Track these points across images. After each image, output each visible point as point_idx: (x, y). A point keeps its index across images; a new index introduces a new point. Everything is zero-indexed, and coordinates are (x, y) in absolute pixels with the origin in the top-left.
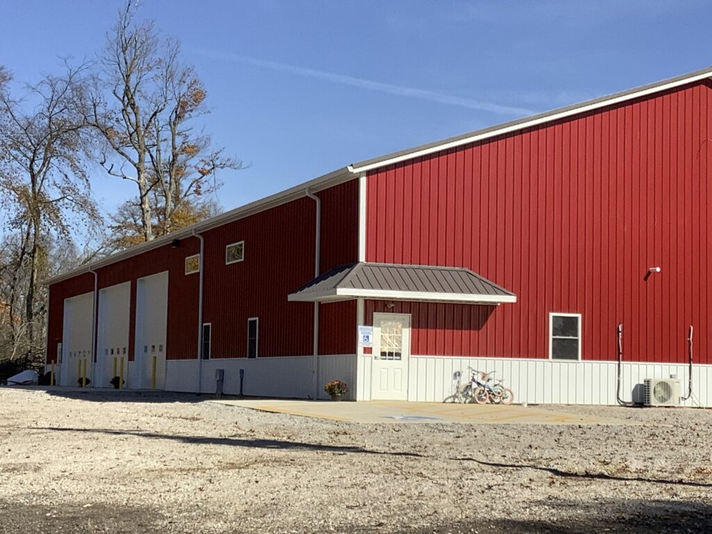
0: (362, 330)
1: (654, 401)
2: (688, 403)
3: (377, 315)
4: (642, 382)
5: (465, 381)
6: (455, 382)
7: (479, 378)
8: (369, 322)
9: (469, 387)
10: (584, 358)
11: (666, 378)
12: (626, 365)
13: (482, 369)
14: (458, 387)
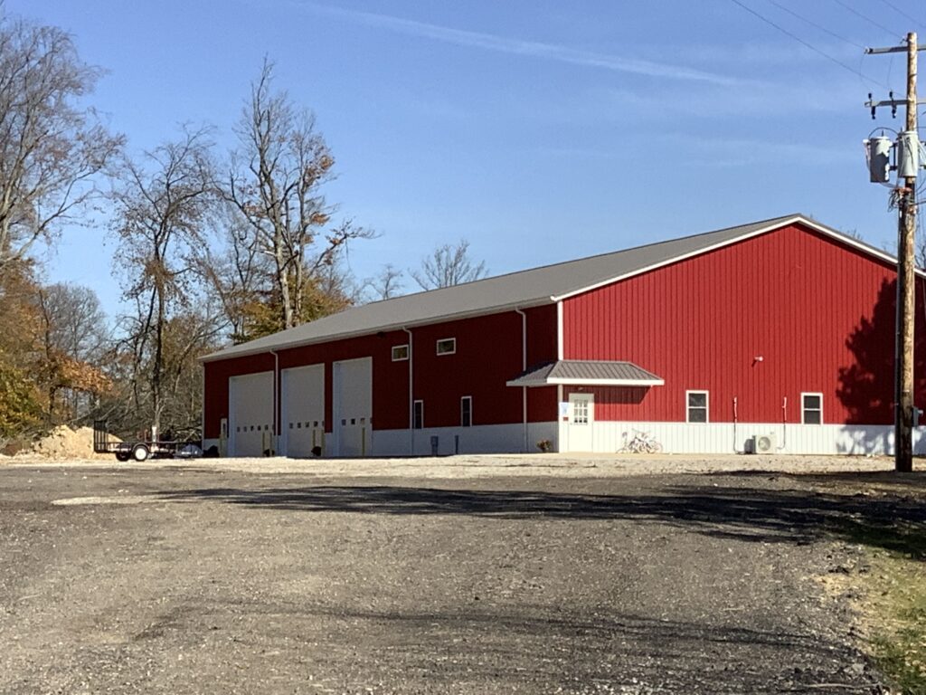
0: (561, 405)
1: (758, 450)
2: (783, 451)
3: (571, 396)
4: (751, 438)
5: (630, 438)
6: (624, 439)
7: (639, 436)
8: (566, 399)
9: (633, 442)
10: (710, 421)
11: (767, 434)
12: (740, 426)
13: (641, 430)
14: (626, 443)
